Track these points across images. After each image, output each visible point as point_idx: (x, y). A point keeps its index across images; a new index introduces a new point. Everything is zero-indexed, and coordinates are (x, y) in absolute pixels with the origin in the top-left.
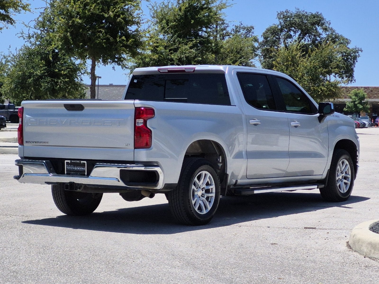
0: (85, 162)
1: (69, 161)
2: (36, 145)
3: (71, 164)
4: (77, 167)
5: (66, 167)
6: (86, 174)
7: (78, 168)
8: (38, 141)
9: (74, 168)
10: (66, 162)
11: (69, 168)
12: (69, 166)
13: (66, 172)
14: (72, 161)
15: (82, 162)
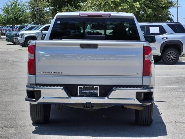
0: (98, 87)
1: (83, 87)
2: (49, 75)
3: (84, 88)
4: (89, 91)
5: (79, 91)
6: (99, 95)
7: (91, 92)
8: (52, 72)
9: (86, 92)
10: (80, 87)
11: (82, 91)
12: (82, 90)
13: (79, 95)
14: (86, 86)
15: (95, 87)
